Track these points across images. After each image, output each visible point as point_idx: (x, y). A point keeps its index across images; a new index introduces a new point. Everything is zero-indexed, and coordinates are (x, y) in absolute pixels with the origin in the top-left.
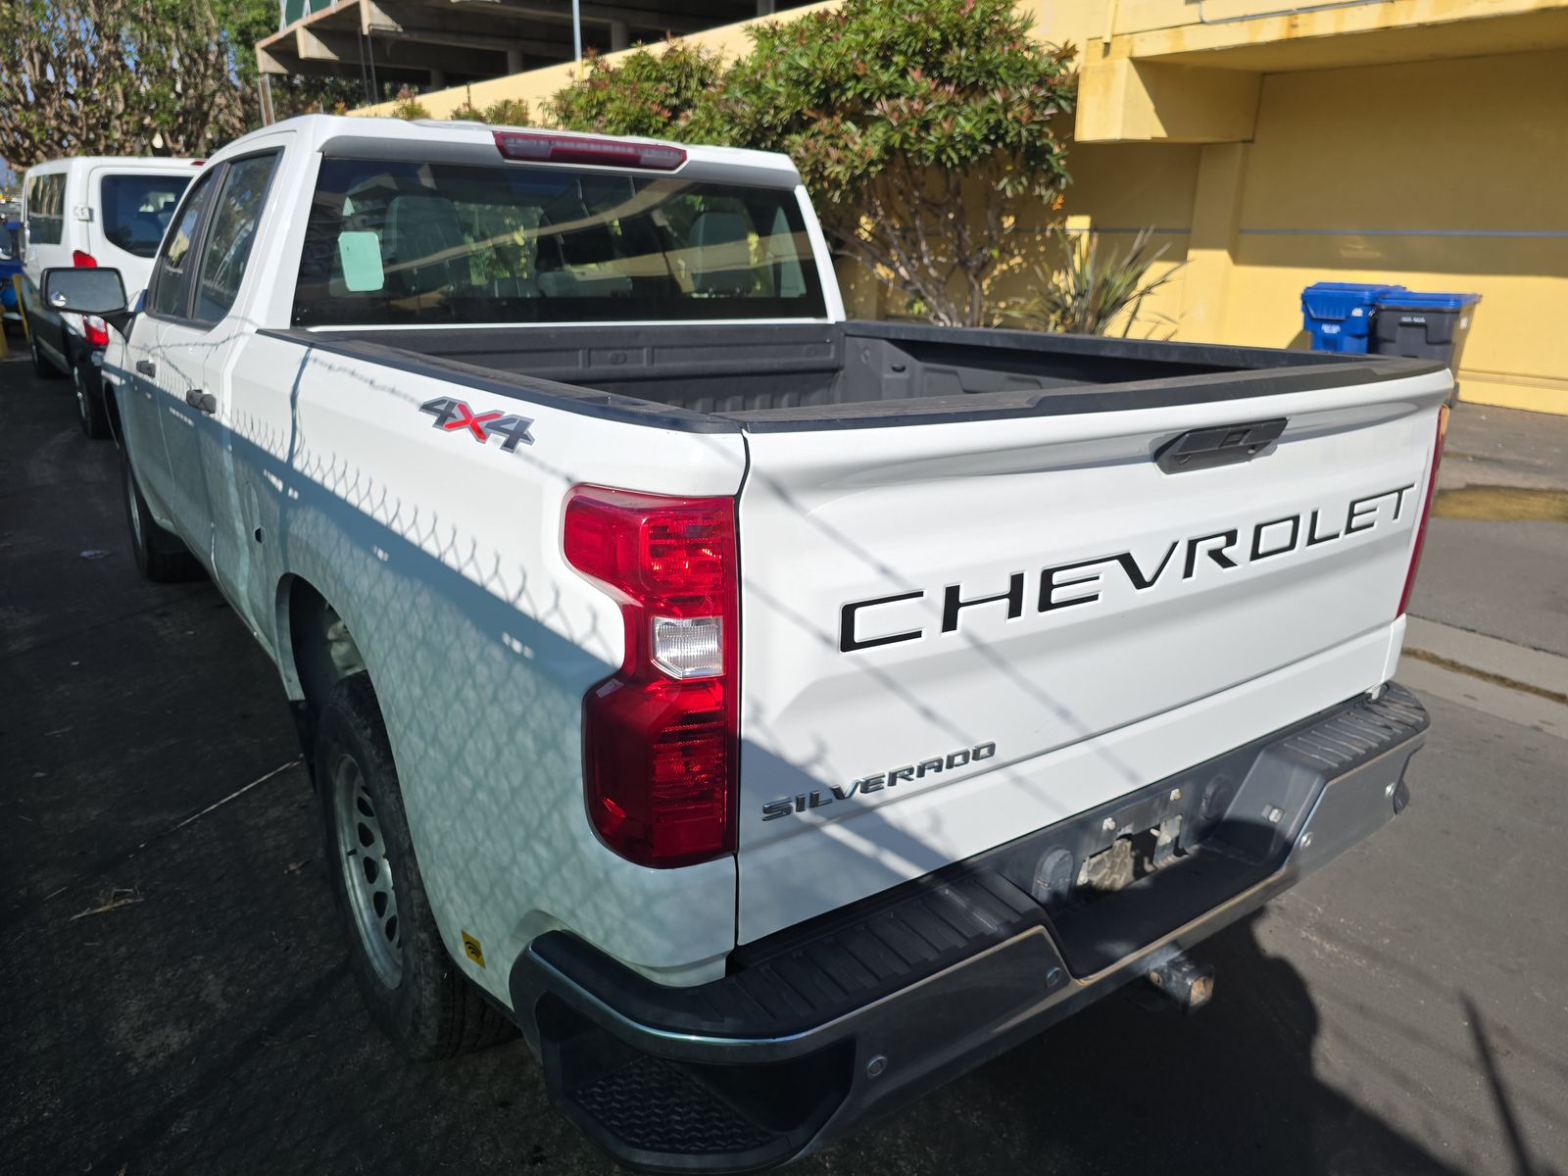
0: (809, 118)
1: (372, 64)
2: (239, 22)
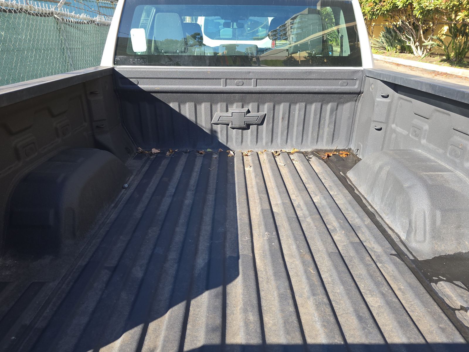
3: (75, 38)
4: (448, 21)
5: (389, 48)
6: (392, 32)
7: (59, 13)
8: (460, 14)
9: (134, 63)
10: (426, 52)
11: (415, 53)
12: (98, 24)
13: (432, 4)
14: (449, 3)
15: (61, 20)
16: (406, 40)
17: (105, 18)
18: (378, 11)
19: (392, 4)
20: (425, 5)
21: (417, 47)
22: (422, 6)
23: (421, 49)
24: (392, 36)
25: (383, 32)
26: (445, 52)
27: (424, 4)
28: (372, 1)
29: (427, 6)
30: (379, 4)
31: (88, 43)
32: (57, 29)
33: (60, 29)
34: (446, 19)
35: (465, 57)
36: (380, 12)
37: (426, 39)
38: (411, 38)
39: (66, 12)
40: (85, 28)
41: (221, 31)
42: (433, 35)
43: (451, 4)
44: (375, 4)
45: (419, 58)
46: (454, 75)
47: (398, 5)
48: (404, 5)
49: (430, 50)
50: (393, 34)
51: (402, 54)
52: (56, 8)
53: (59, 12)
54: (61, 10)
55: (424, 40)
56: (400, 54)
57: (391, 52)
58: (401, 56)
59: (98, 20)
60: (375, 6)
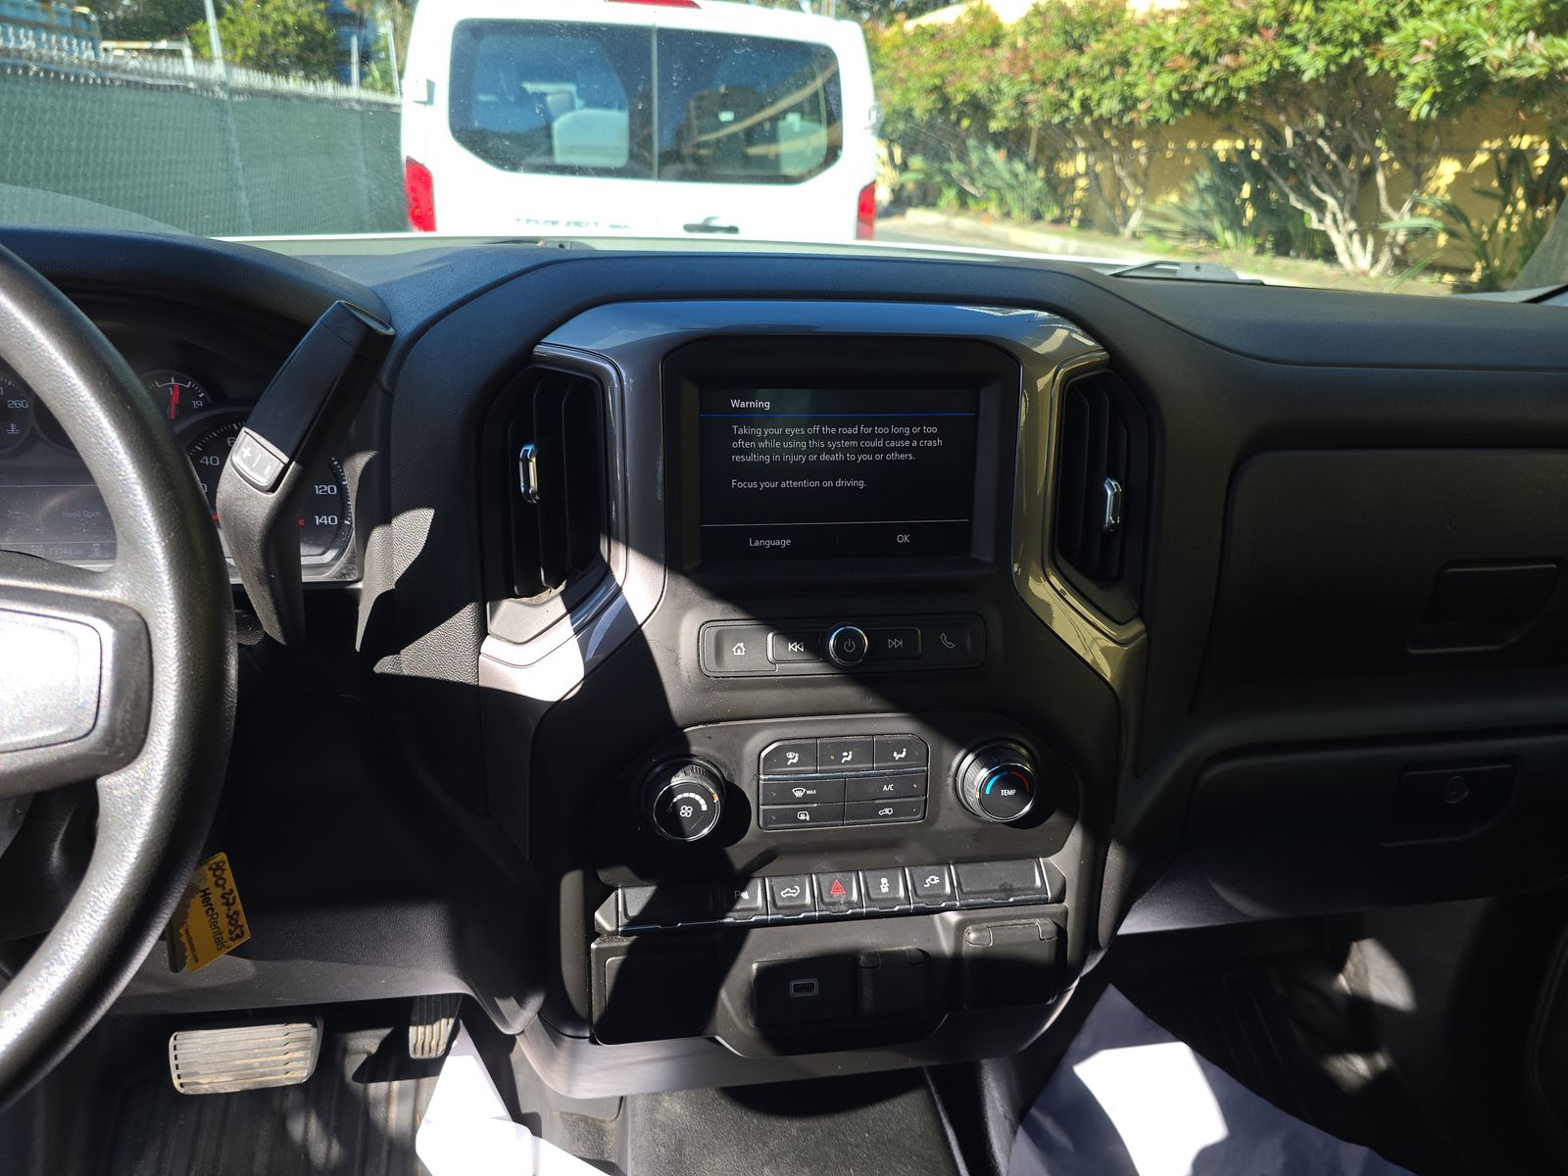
16: (1308, 210)
18: (1210, 92)
19: (1275, 65)
28: (1186, 51)
37: (1398, 206)
38: (1333, 200)
47: (1304, 67)
49: (1406, 248)
51: (1284, 262)
55: (1388, 209)
56: (1276, 261)
57: (1234, 252)
60: (1198, 69)
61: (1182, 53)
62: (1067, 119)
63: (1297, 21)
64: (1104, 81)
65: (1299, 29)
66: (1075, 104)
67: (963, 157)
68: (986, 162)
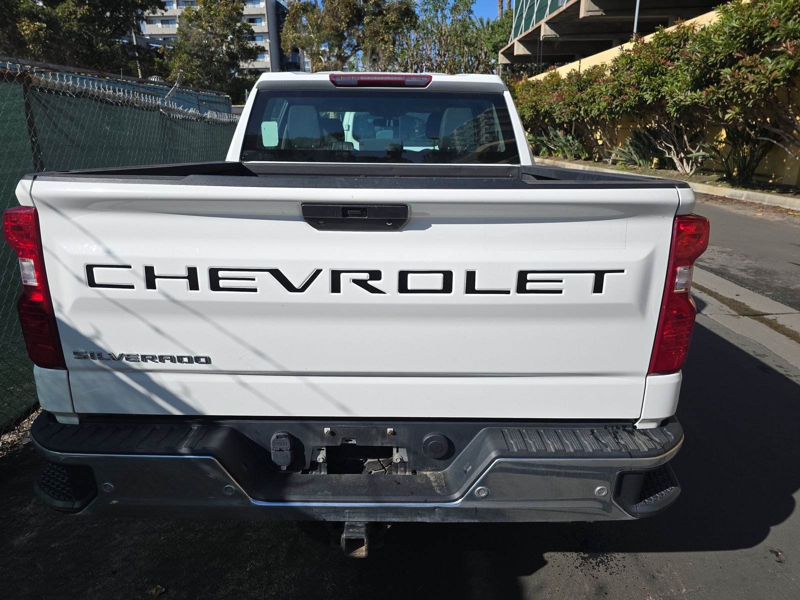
0: (738, 57)
1: (541, 55)
2: (494, 42)
3: (182, 138)
4: (714, 121)
5: (641, 162)
6: (644, 139)
7: (166, 107)
8: (729, 111)
9: (263, 158)
10: (696, 167)
11: (679, 168)
12: (208, 122)
13: (687, 98)
14: (711, 96)
15: (167, 116)
16: (664, 150)
17: (217, 114)
18: (618, 108)
19: (637, 99)
20: (679, 98)
21: (681, 160)
22: (675, 101)
23: (688, 163)
24: (644, 144)
25: (630, 139)
26: (724, 167)
27: (677, 97)
28: (609, 94)
29: (682, 101)
30: (618, 98)
31: (196, 145)
32: (163, 126)
33: (166, 126)
34: (711, 118)
35: (753, 174)
36: (620, 109)
37: (694, 148)
38: (672, 147)
39: (174, 106)
40: (193, 127)
41: (377, 134)
42: (704, 143)
43: (715, 98)
44: (612, 98)
45: (686, 176)
46: (734, 200)
47: (647, 99)
48: (655, 99)
49: (702, 163)
50: (645, 141)
51: (661, 171)
52: (163, 101)
53: (166, 105)
54: (168, 104)
55: (691, 150)
56: (659, 170)
57: (644, 168)
58: (659, 173)
59: (208, 117)
60: (613, 100)
61: (607, 95)
62: (579, 118)
63: (643, 83)
64: (592, 103)
65: (644, 86)
66: (582, 112)
67: (547, 135)
68: (556, 136)
